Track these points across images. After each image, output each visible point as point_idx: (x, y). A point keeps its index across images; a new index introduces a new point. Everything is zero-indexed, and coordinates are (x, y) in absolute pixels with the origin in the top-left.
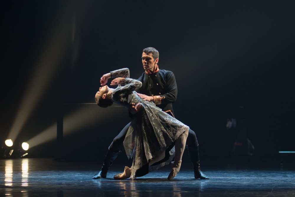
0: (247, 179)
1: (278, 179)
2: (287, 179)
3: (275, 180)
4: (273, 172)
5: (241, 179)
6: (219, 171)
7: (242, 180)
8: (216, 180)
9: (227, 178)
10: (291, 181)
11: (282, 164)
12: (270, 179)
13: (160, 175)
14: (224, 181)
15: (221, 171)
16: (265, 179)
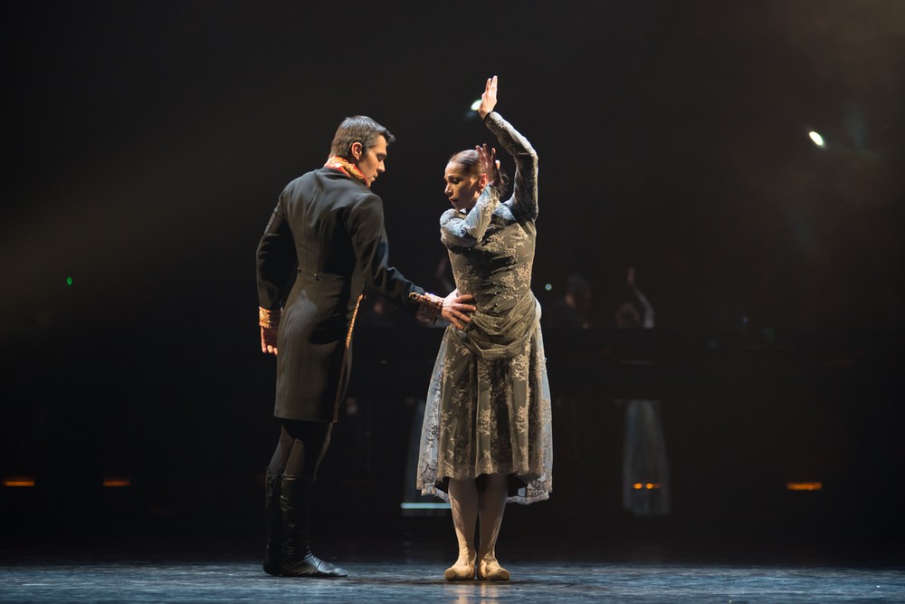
0: (300, 591)
1: (402, 592)
2: (429, 593)
3: (392, 595)
4: (384, 571)
5: (283, 592)
6: (210, 567)
7: (286, 595)
8: (203, 595)
9: (235, 588)
10: (440, 598)
11: (407, 544)
12: (374, 593)
13: (17, 580)
14: (228, 597)
15: (215, 567)
16: (360, 591)
